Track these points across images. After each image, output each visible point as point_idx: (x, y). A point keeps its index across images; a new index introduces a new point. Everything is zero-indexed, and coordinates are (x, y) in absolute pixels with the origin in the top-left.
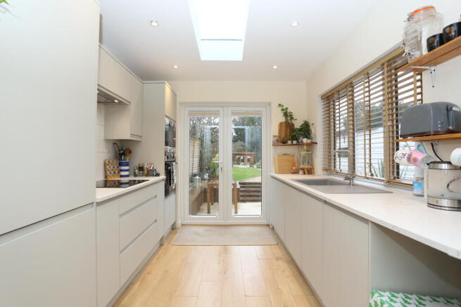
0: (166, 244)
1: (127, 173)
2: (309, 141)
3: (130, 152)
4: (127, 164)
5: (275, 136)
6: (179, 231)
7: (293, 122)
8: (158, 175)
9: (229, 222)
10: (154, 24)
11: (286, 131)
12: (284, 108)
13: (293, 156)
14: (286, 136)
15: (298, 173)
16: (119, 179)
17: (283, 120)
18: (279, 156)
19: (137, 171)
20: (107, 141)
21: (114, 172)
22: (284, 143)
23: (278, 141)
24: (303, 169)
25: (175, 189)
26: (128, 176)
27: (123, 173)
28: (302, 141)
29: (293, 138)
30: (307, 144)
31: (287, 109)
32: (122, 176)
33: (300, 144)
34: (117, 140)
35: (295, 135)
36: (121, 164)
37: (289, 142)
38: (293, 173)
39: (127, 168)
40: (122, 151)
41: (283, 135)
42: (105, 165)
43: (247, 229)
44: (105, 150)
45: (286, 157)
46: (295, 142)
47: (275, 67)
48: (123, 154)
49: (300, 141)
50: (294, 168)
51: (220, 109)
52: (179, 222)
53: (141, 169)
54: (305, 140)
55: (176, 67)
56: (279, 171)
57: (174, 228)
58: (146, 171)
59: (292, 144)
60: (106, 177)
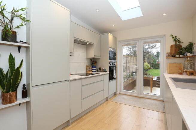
0: (109, 100)
1: (95, 71)
2: (191, 55)
3: (96, 62)
4: (95, 67)
5: (167, 53)
6: (117, 96)
7: (181, 44)
8: (106, 72)
9: (141, 96)
10: (98, 11)
11: (175, 50)
12: (174, 36)
13: (181, 64)
14: (175, 52)
15: (183, 74)
16: (92, 73)
17: (174, 43)
18: (170, 64)
19: (98, 70)
20: (87, 58)
21: (90, 70)
22: (174, 56)
23: (169, 55)
24: (186, 72)
25: (116, 78)
26: (95, 72)
27: (93, 71)
28: (187, 55)
29: (180, 53)
30: (190, 57)
31: (176, 37)
32: (93, 72)
33: (185, 57)
34: (92, 58)
35: (181, 52)
36: (92, 67)
37: (177, 56)
38: (179, 74)
39: (95, 68)
40: (93, 63)
41: (173, 52)
42: (86, 67)
43: (150, 101)
44: (86, 62)
45: (174, 65)
46: (181, 56)
47: (164, 15)
48: (94, 63)
49: (185, 55)
50: (180, 71)
51: (137, 42)
52: (118, 92)
53: (100, 69)
54: (189, 55)
55: (113, 26)
56: (170, 72)
57: (115, 94)
58: (101, 70)
59: (180, 57)
60: (87, 72)
